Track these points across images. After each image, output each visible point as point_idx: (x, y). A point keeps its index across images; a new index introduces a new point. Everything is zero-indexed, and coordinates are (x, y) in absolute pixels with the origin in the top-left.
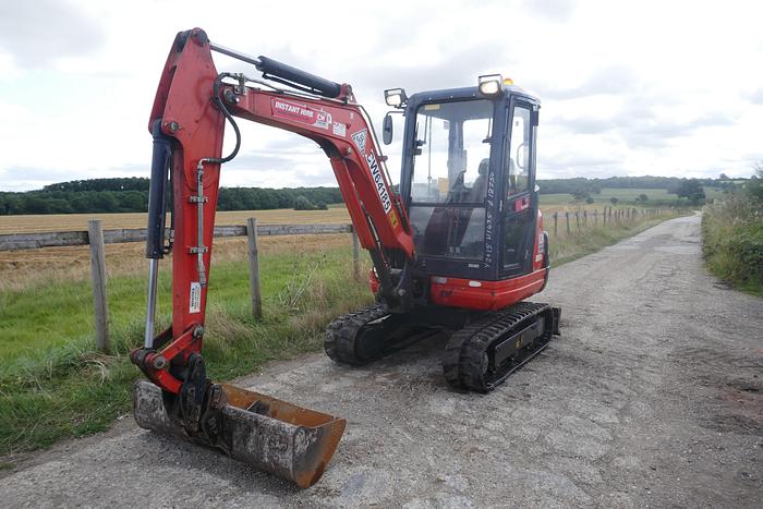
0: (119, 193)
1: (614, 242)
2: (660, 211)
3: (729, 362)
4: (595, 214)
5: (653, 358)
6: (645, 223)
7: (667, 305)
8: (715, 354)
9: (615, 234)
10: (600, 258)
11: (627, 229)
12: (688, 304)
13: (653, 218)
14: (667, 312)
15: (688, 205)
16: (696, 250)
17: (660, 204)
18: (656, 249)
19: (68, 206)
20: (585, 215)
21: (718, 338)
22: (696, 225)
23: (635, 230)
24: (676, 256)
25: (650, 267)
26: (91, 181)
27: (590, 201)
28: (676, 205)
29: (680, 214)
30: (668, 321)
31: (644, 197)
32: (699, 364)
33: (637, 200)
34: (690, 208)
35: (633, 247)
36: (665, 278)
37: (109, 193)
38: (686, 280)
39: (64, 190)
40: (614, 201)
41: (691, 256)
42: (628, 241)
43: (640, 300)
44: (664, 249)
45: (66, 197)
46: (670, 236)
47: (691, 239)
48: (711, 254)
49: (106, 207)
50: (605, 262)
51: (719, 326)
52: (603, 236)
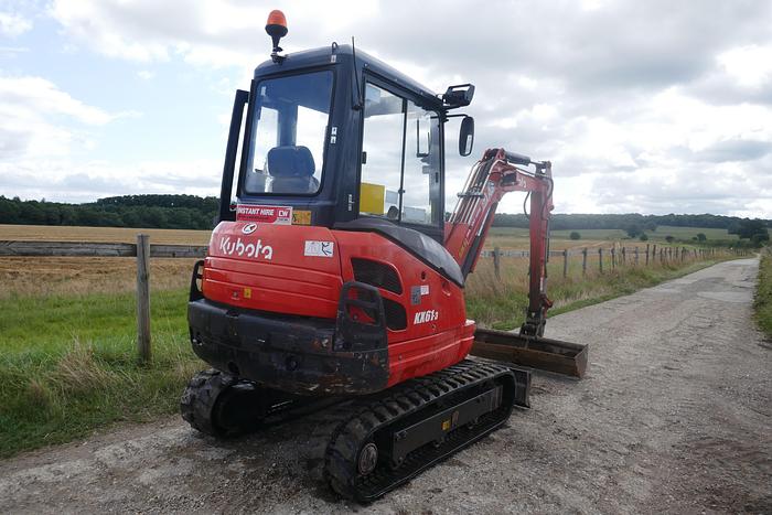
0: (168, 210)
1: (655, 283)
2: (715, 252)
3: (757, 465)
4: (636, 252)
5: (650, 451)
6: (696, 264)
7: (693, 367)
8: (740, 449)
9: (656, 275)
10: (630, 302)
11: (673, 269)
12: (720, 368)
13: (705, 259)
14: (690, 378)
15: (749, 246)
16: (747, 298)
17: (719, 244)
18: (699, 294)
19: (119, 220)
20: (623, 252)
21: (749, 423)
22: (753, 269)
23: (684, 271)
24: (722, 304)
25: (686, 315)
26: (143, 196)
27: (644, 239)
28: (737, 245)
29: (739, 256)
30: (687, 390)
31: (702, 237)
32: (711, 466)
33: (695, 239)
34: (752, 250)
35: (672, 291)
36: (700, 331)
37: (158, 209)
38: (725, 335)
39: (117, 204)
40: (669, 239)
41: (739, 304)
42: (668, 284)
43: (660, 359)
44: (710, 294)
45: (118, 211)
46: (722, 279)
47: (743, 284)
48: (762, 303)
49: (155, 223)
50: (636, 306)
51: (755, 404)
52: (643, 276)
